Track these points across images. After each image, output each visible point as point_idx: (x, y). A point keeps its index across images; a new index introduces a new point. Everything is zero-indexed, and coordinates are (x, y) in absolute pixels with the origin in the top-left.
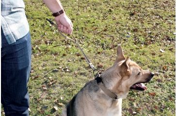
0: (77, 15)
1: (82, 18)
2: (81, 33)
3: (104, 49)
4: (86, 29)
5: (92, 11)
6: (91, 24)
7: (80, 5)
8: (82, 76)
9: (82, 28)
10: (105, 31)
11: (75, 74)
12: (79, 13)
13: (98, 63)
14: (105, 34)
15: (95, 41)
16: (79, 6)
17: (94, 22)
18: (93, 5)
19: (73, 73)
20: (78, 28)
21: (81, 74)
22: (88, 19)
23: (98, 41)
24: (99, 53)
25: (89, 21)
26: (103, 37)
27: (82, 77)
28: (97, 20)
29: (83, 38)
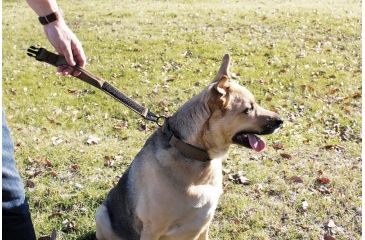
0: (298, 57)
1: (307, 66)
2: (298, 98)
3: (344, 139)
4: (311, 89)
5: (334, 51)
6: (325, 80)
7: (310, 37)
8: (272, 198)
9: (303, 87)
10: (355, 97)
11: (256, 191)
12: (303, 53)
13: (320, 172)
14: (355, 106)
15: (325, 117)
16: (306, 39)
17: (333, 77)
18: (339, 40)
19: (254, 187)
20: (293, 87)
21: (272, 193)
22: (322, 69)
23: (334, 120)
24: (328, 148)
25: (322, 73)
26: (347, 112)
27: (272, 200)
28: (343, 71)
29: (299, 110)
